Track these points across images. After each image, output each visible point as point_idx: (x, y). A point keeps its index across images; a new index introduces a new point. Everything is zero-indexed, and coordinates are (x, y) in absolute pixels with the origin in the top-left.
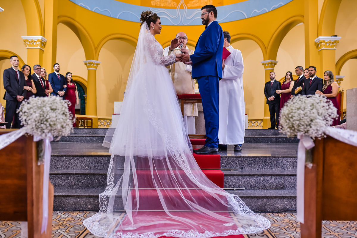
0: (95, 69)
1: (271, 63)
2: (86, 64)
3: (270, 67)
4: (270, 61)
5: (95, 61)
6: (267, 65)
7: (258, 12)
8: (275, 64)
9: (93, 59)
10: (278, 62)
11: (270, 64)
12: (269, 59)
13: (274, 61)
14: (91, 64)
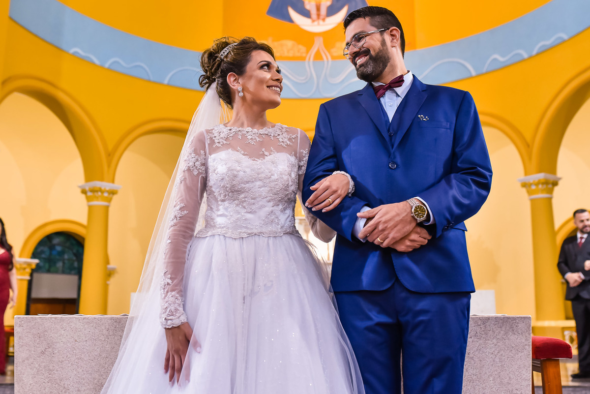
0: (105, 203)
1: (543, 181)
2: (84, 192)
3: (542, 191)
4: (541, 176)
5: (106, 185)
6: (533, 187)
7: (501, 59)
8: (555, 184)
9: (102, 180)
10: (560, 179)
11: (543, 184)
12: (540, 171)
13: (551, 177)
14: (97, 191)
